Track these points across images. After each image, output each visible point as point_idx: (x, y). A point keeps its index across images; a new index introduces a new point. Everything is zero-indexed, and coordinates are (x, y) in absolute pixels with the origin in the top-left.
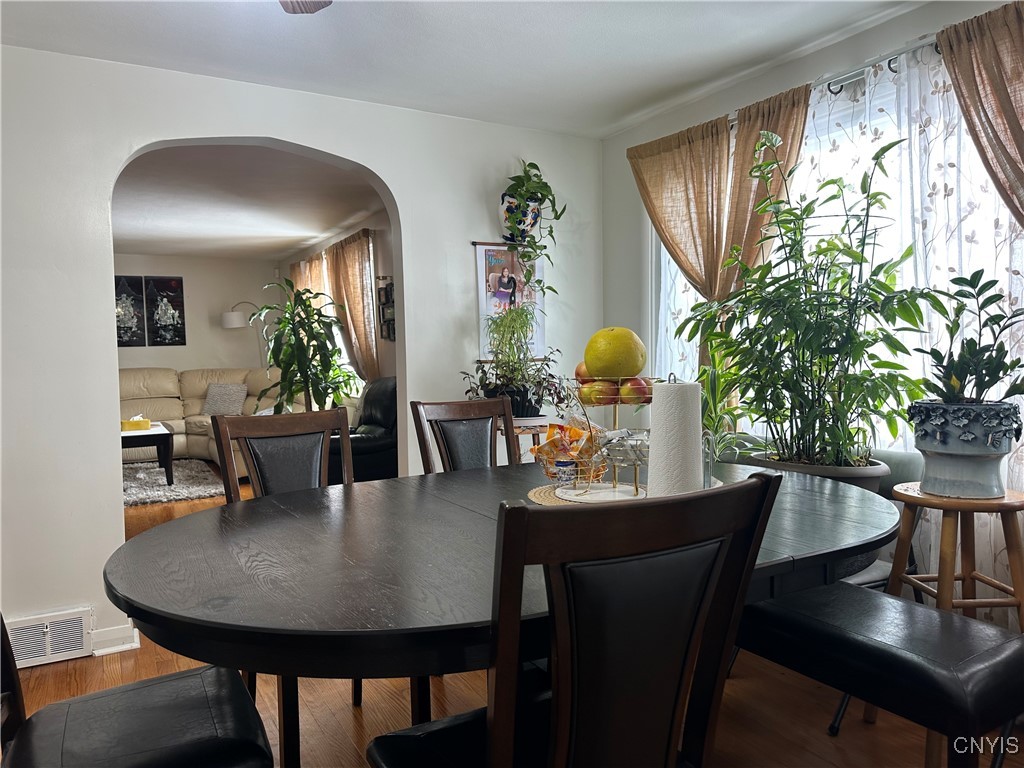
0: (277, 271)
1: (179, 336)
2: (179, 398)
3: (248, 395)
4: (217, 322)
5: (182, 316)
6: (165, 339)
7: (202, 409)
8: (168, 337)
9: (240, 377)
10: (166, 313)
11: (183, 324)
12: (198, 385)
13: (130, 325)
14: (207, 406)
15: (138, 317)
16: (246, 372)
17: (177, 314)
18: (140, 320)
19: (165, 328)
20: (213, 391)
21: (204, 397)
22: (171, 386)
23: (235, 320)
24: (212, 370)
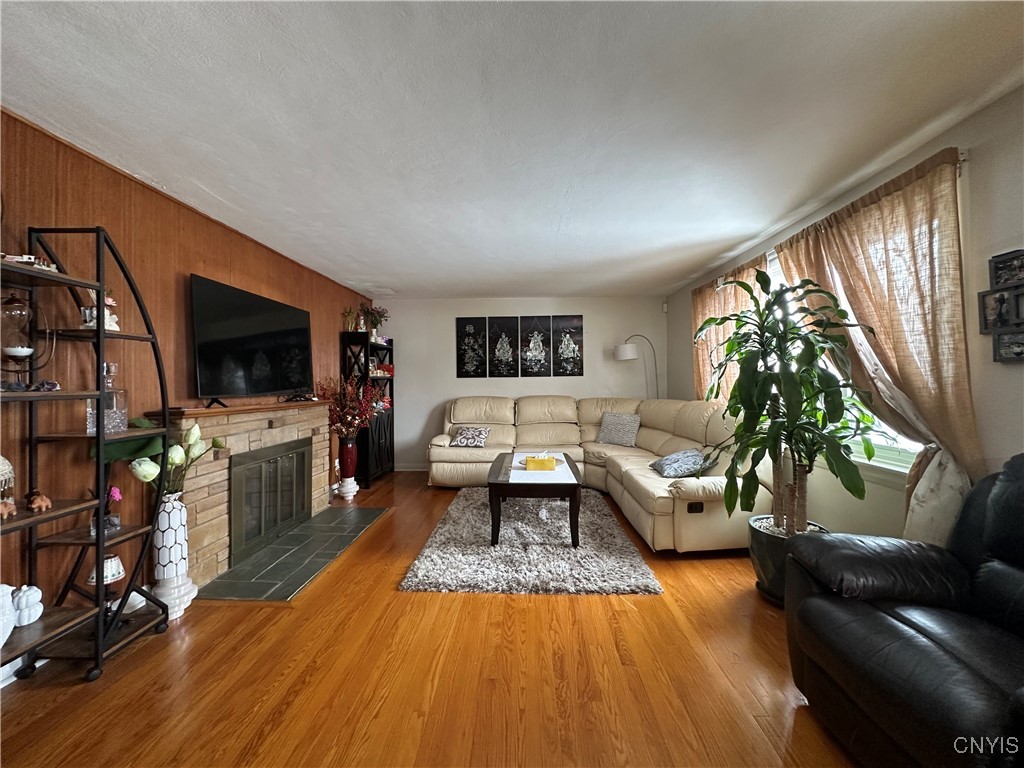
0: (665, 305)
1: (578, 369)
2: (576, 424)
3: (641, 426)
4: (612, 355)
5: (581, 349)
6: (566, 370)
7: (597, 437)
8: (569, 368)
9: (632, 407)
10: (568, 348)
11: (582, 355)
12: (593, 413)
13: (539, 358)
14: (602, 435)
15: (546, 351)
16: (637, 404)
17: (577, 348)
18: (547, 354)
19: (567, 360)
20: (608, 419)
21: (599, 424)
22: (570, 412)
23: (629, 351)
24: (606, 399)
